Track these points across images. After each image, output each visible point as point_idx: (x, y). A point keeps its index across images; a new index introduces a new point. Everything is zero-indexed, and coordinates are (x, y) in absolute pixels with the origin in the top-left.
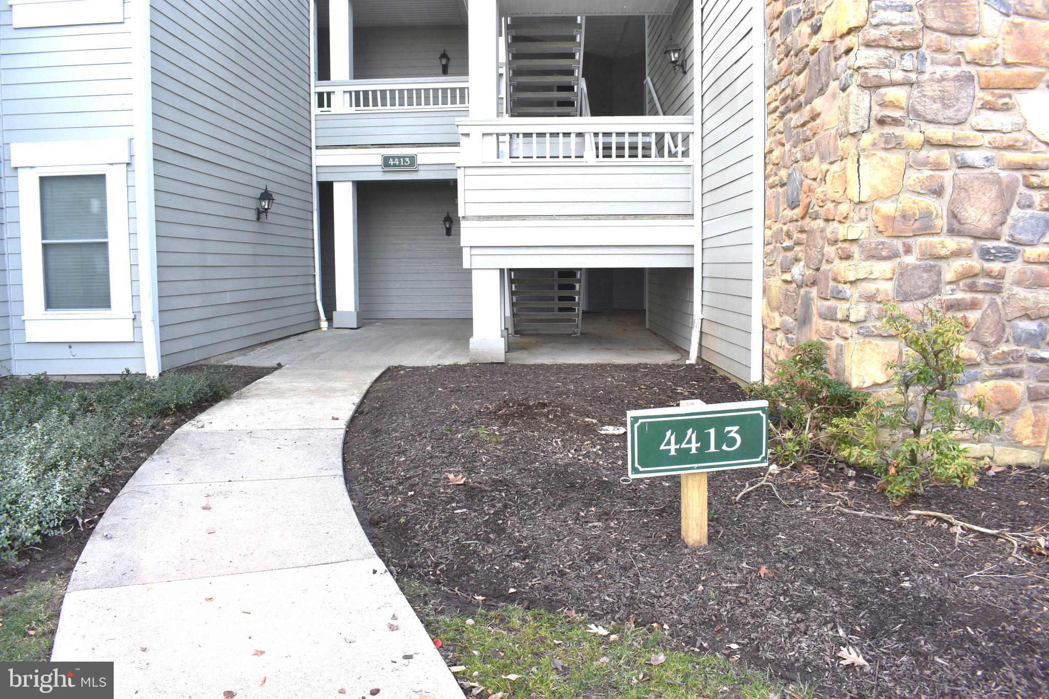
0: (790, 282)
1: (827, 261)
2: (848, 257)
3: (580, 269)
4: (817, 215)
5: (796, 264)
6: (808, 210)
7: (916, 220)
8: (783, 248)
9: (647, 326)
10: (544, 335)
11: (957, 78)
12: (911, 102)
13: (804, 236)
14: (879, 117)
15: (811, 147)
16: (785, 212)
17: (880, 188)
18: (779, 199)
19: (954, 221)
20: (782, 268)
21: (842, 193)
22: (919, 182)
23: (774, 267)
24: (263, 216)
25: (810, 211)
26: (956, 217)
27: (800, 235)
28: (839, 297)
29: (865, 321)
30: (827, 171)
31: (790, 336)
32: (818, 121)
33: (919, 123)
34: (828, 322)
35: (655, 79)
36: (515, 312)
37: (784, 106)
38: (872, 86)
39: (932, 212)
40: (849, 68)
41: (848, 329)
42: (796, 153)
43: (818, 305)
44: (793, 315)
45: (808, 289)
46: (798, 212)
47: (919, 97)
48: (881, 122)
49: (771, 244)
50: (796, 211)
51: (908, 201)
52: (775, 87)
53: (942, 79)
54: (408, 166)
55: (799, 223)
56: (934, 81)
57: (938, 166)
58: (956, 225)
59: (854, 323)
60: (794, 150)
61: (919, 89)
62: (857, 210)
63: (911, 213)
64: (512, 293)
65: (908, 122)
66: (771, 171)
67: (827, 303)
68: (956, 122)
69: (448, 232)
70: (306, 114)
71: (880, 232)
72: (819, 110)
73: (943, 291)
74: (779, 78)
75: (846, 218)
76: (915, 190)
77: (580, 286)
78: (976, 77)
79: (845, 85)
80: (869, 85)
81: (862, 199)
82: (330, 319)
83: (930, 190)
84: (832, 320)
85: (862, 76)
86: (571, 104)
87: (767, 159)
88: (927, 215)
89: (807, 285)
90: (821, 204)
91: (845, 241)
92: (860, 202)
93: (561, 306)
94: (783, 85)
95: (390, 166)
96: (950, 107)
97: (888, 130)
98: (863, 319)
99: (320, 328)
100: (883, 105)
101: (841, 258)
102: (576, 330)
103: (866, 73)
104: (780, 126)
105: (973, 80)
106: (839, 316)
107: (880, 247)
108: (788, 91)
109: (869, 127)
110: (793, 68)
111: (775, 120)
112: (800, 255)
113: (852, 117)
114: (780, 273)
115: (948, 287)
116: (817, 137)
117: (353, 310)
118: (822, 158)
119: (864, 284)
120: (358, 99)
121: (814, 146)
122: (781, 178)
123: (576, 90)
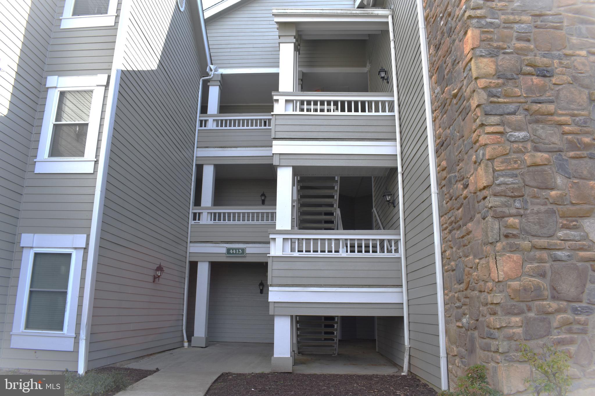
0: (462, 327)
1: (483, 315)
2: (495, 314)
3: (338, 316)
4: (474, 288)
5: (464, 316)
6: (469, 285)
7: (532, 291)
8: (456, 307)
9: (377, 350)
10: (316, 355)
11: (546, 212)
12: (522, 225)
13: (467, 300)
14: (505, 233)
15: (468, 250)
16: (455, 286)
17: (509, 273)
18: (451, 278)
19: (555, 292)
20: (456, 319)
21: (488, 276)
22: (532, 270)
23: (451, 318)
24: (157, 280)
25: (470, 286)
26: (555, 289)
27: (465, 300)
28: (491, 337)
29: (508, 352)
30: (478, 263)
31: (463, 360)
32: (471, 235)
33: (528, 236)
34: (486, 352)
35: (378, 210)
36: (299, 340)
37: (451, 226)
38: (499, 217)
39: (541, 287)
40: (486, 207)
41: (499, 357)
42: (460, 253)
43: (479, 342)
44: (465, 347)
45: (472, 332)
46: (463, 286)
47: (526, 222)
48: (507, 236)
49: (448, 304)
50: (461, 286)
51: (527, 280)
52: (445, 216)
53: (538, 213)
54: (240, 254)
55: (464, 293)
56: (534, 214)
57: (541, 261)
58: (556, 294)
59: (502, 353)
60: (458, 251)
61: (526, 218)
62: (497, 286)
63: (529, 287)
64: (298, 329)
65: (521, 236)
66: (446, 262)
67: (484, 341)
68: (548, 236)
69: (261, 292)
70: (186, 224)
71: (512, 299)
72: (470, 229)
73: (553, 333)
74: (447, 211)
75: (491, 290)
76: (530, 274)
77: (337, 326)
78: (556, 211)
79: (484, 216)
80: (498, 216)
81: (501, 279)
82: (189, 341)
83: (538, 274)
84: (488, 351)
85: (493, 212)
86: (332, 222)
87: (443, 255)
88: (538, 288)
89: (472, 329)
90: (476, 282)
91: (492, 304)
92: (499, 282)
93: (326, 337)
94: (449, 215)
95: (230, 254)
96: (544, 227)
97: (511, 241)
98: (507, 351)
99: (183, 346)
100: (507, 227)
101: (490, 314)
102: (335, 352)
103: (496, 210)
104: (449, 237)
105: (555, 213)
106: (493, 349)
107: (513, 307)
108: (453, 219)
109: (500, 239)
110: (454, 206)
111: (447, 234)
112: (466, 311)
113: (490, 234)
114: (455, 322)
115: (555, 331)
116: (471, 244)
117: (204, 336)
118: (475, 257)
119: (506, 330)
120: (215, 216)
121: (470, 249)
122: (452, 266)
123: (334, 215)
